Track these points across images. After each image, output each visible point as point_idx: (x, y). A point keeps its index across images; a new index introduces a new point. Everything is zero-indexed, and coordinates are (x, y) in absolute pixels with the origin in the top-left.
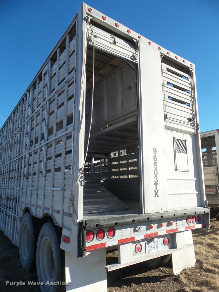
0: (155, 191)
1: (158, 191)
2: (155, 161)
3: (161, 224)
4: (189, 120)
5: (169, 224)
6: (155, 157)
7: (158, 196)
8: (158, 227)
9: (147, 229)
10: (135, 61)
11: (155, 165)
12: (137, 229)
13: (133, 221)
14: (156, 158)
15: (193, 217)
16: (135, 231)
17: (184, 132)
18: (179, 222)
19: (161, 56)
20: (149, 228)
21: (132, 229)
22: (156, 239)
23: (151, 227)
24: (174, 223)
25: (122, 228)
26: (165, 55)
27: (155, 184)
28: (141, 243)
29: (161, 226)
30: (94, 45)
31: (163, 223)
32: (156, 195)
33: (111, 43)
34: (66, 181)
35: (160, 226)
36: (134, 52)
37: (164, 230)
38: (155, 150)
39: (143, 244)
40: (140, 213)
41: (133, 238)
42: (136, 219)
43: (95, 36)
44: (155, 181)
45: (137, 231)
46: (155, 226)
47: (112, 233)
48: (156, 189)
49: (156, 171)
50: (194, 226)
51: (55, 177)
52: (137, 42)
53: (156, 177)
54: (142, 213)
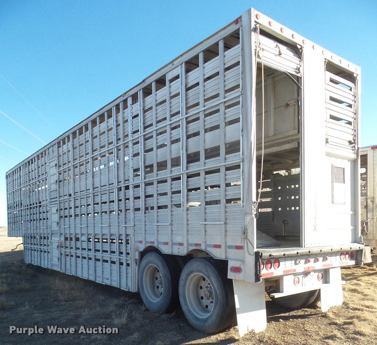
0: (314, 225)
1: (316, 225)
3: (318, 259)
4: (350, 143)
5: (325, 259)
7: (316, 231)
8: (314, 262)
9: (306, 263)
10: (299, 75)
11: (315, 197)
12: (298, 262)
13: (284, 255)
15: (347, 253)
16: (296, 264)
17: (343, 158)
18: (333, 258)
19: (325, 62)
20: (307, 261)
21: (293, 262)
22: (312, 273)
23: (309, 261)
24: (329, 258)
25: (285, 260)
26: (328, 61)
28: (299, 276)
29: (318, 260)
30: (263, 61)
31: (311, 259)
32: (315, 229)
33: (276, 55)
34: (227, 214)
35: (316, 260)
36: (298, 62)
37: (320, 265)
39: (300, 277)
40: (300, 247)
41: (295, 270)
42: (299, 251)
43: (263, 50)
45: (297, 264)
46: (312, 260)
47: (277, 264)
49: (316, 204)
50: (347, 263)
51: (207, 211)
52: (301, 48)
53: (316, 210)
54: (302, 247)
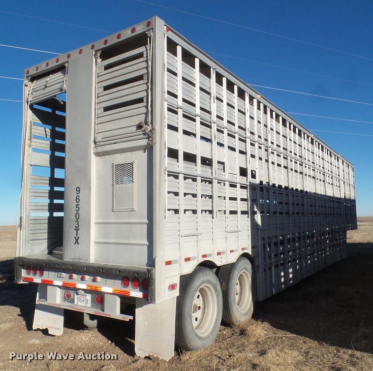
0: (75, 237)
1: (79, 238)
2: (77, 202)
4: (139, 126)
6: (78, 197)
7: (78, 244)
10: (63, 91)
11: (77, 207)
14: (79, 199)
19: (95, 55)
26: (101, 50)
27: (75, 229)
28: (70, 291)
32: (77, 242)
33: (44, 89)
38: (78, 189)
44: (76, 227)
48: (77, 235)
49: (77, 214)
53: (77, 221)
